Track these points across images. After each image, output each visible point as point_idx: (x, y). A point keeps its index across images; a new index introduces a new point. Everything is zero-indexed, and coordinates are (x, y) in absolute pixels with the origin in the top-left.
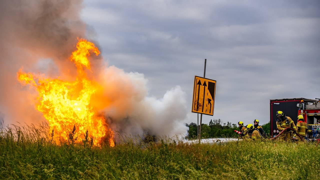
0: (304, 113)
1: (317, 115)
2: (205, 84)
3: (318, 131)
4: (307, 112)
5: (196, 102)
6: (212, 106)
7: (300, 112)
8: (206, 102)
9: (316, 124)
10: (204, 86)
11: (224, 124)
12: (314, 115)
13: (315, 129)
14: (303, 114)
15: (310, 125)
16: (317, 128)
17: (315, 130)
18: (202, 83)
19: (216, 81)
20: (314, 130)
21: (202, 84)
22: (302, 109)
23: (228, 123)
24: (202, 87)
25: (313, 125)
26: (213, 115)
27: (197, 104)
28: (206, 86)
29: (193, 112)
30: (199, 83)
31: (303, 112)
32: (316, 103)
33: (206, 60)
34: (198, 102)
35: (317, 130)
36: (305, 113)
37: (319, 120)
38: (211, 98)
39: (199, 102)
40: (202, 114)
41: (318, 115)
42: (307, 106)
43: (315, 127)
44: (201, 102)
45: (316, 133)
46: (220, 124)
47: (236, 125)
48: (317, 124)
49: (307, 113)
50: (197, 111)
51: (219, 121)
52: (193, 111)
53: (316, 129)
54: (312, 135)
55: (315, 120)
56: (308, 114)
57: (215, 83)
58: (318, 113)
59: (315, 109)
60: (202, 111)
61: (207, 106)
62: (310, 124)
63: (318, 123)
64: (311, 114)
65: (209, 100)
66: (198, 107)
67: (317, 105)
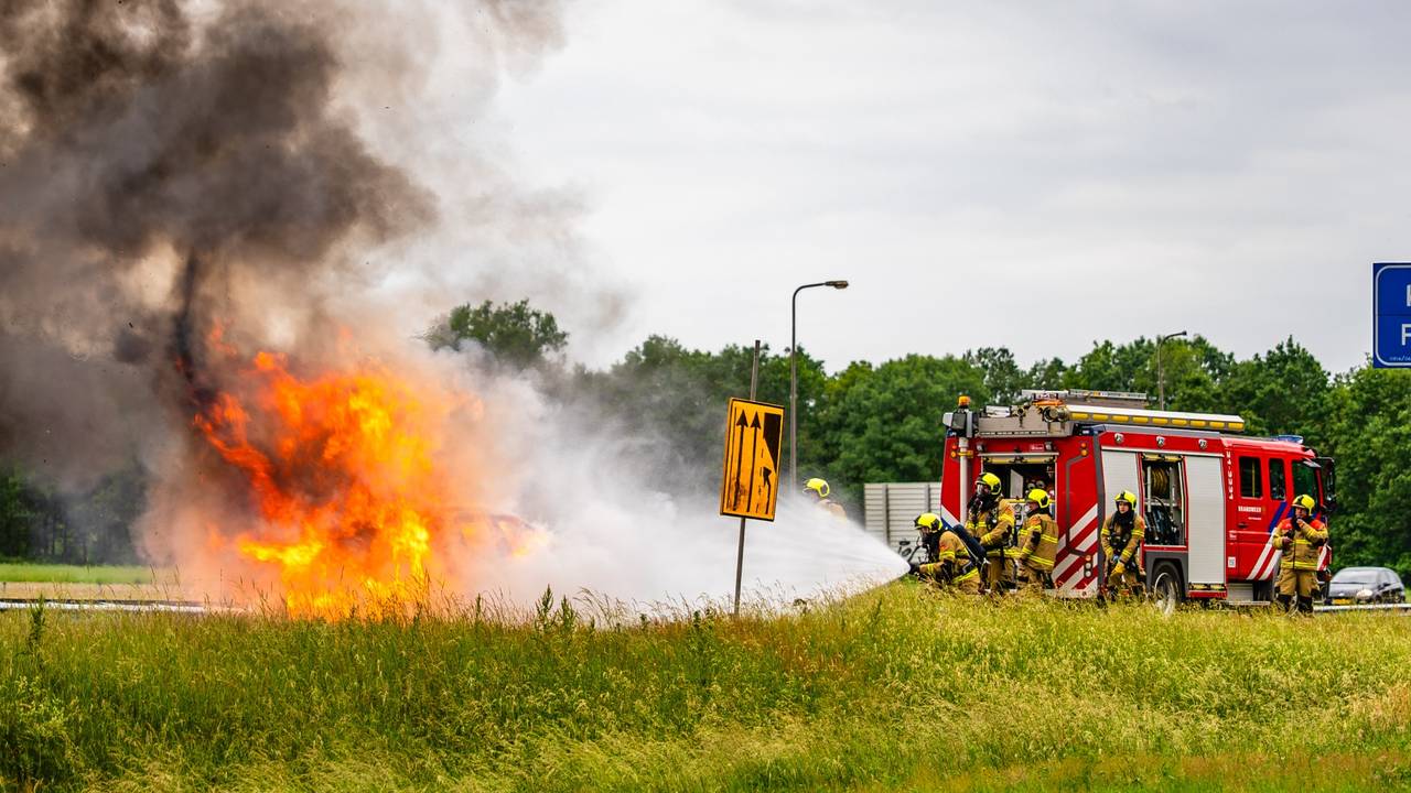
0: (970, 452)
1: (1025, 459)
2: (756, 424)
4: (983, 446)
5: (734, 481)
6: (772, 489)
7: (954, 447)
8: (759, 479)
10: (754, 428)
12: (1012, 460)
14: (967, 456)
18: (750, 420)
21: (750, 423)
22: (962, 433)
24: (749, 431)
26: (772, 521)
27: (735, 488)
28: (760, 428)
29: (723, 513)
30: (743, 420)
31: (968, 449)
32: (1020, 411)
34: (738, 483)
36: (977, 452)
37: (1030, 482)
38: (770, 466)
39: (741, 481)
40: (744, 517)
41: (1030, 460)
42: (981, 420)
44: (744, 480)
48: (1024, 496)
49: (984, 452)
50: (734, 510)
52: (725, 511)
55: (1016, 479)
56: (988, 458)
57: (780, 416)
58: (1028, 450)
59: (1016, 435)
60: (748, 510)
61: (760, 491)
64: (1001, 458)
65: (767, 472)
66: (736, 497)
67: (1025, 420)
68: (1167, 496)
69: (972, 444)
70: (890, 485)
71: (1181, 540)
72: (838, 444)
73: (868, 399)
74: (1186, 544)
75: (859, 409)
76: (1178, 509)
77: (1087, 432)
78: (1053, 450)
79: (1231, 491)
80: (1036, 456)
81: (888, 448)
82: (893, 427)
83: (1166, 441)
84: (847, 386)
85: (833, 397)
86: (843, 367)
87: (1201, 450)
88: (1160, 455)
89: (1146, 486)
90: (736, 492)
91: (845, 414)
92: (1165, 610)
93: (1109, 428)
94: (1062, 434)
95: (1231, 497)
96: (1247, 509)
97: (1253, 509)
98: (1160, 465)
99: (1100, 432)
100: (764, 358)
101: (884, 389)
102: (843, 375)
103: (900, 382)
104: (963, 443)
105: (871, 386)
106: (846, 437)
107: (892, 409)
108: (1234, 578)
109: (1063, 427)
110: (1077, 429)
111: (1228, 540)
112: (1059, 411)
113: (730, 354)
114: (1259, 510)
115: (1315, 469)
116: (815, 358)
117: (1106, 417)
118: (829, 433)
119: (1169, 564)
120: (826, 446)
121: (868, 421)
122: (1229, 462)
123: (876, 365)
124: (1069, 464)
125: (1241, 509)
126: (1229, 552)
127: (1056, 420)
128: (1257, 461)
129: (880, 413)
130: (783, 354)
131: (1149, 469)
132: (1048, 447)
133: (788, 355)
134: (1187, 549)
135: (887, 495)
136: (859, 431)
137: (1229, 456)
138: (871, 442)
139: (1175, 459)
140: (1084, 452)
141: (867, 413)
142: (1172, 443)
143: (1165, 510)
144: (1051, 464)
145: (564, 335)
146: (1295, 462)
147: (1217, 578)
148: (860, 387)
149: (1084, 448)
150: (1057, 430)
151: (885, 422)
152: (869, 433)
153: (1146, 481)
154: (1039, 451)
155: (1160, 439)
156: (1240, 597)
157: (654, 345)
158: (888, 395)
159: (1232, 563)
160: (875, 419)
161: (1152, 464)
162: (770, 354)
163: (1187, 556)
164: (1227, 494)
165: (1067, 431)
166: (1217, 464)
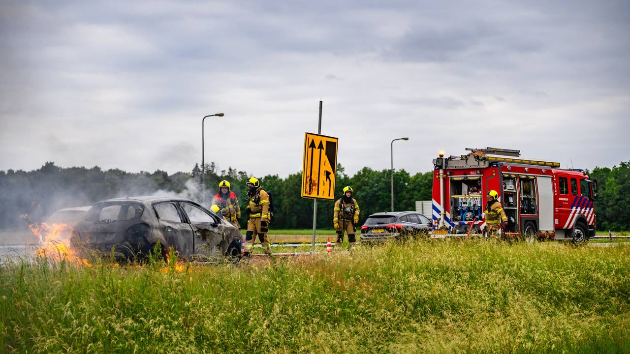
0: (445, 176)
1: (468, 178)
2: (321, 147)
3: (469, 208)
4: (450, 173)
6: (332, 183)
7: (438, 173)
8: (323, 177)
9: (465, 195)
10: (319, 149)
11: (223, 171)
12: (463, 178)
13: (464, 203)
14: (443, 177)
15: (456, 196)
16: (468, 201)
17: (465, 205)
18: (317, 145)
19: (338, 139)
20: (463, 205)
21: (317, 147)
22: (441, 167)
23: (230, 169)
24: (316, 151)
25: (460, 197)
27: (309, 182)
28: (323, 149)
30: (313, 145)
31: (444, 174)
32: (466, 157)
33: (321, 102)
35: (467, 205)
36: (448, 175)
37: (471, 188)
38: (330, 170)
39: (312, 178)
40: (316, 199)
41: (470, 178)
42: (449, 162)
43: (463, 200)
44: (315, 178)
45: (466, 211)
46: (215, 171)
47: (245, 173)
48: (468, 194)
49: (450, 175)
51: (212, 167)
52: (304, 195)
53: (466, 203)
54: (459, 215)
55: (465, 188)
56: (452, 178)
57: (336, 143)
58: (469, 174)
59: (464, 168)
60: (318, 194)
61: (324, 183)
62: (455, 194)
63: (470, 192)
64: (458, 178)
65: (328, 174)
66: (310, 187)
67: (468, 161)
68: (529, 193)
69: (445, 172)
70: (424, 202)
71: (536, 212)
72: (413, 195)
73: (421, 182)
74: (538, 214)
75: (419, 185)
76: (534, 199)
77: (495, 165)
78: (480, 174)
79: (556, 191)
80: (473, 176)
81: (427, 195)
82: (428, 190)
83: (529, 170)
84: (416, 179)
85: (412, 182)
86: (415, 174)
87: (543, 174)
88: (526, 176)
89: (521, 189)
90: (310, 184)
91: (415, 186)
92: (531, 241)
93: (505, 164)
94: (484, 167)
95: (556, 194)
96: (562, 199)
97: (565, 199)
98: (527, 180)
99: (501, 165)
100: (394, 172)
101: (425, 180)
102: (415, 176)
103: (430, 178)
104: (441, 172)
105: (422, 179)
106: (416, 193)
107: (428, 185)
108: (558, 228)
109: (485, 164)
110: (491, 164)
111: (555, 212)
112: (483, 156)
113: (384, 171)
114: (567, 199)
115: (589, 182)
116: (407, 172)
117: (503, 159)
118: (411, 192)
119: (531, 222)
120: (411, 195)
121: (421, 188)
122: (555, 179)
123: (423, 174)
124: (488, 179)
125: (560, 199)
126: (555, 217)
127: (481, 161)
128: (566, 179)
129: (424, 186)
130: (399, 171)
131: (522, 181)
132: (478, 172)
133: (400, 171)
134: (538, 216)
135: (422, 204)
136: (419, 191)
137: (555, 177)
138: (422, 193)
139: (533, 177)
140: (494, 174)
141: (421, 186)
142: (531, 171)
143: (529, 200)
144: (480, 179)
145: (343, 168)
146: (581, 180)
147: (551, 228)
148: (419, 179)
149: (494, 173)
150: (482, 165)
151: (426, 189)
152: (422, 192)
153: (521, 187)
154: (474, 174)
155: (526, 169)
156: (559, 236)
157: (365, 170)
158: (426, 181)
159: (557, 222)
160: (423, 188)
161: (523, 179)
162: (395, 171)
163: (538, 219)
164: (554, 193)
165: (487, 165)
166: (550, 180)
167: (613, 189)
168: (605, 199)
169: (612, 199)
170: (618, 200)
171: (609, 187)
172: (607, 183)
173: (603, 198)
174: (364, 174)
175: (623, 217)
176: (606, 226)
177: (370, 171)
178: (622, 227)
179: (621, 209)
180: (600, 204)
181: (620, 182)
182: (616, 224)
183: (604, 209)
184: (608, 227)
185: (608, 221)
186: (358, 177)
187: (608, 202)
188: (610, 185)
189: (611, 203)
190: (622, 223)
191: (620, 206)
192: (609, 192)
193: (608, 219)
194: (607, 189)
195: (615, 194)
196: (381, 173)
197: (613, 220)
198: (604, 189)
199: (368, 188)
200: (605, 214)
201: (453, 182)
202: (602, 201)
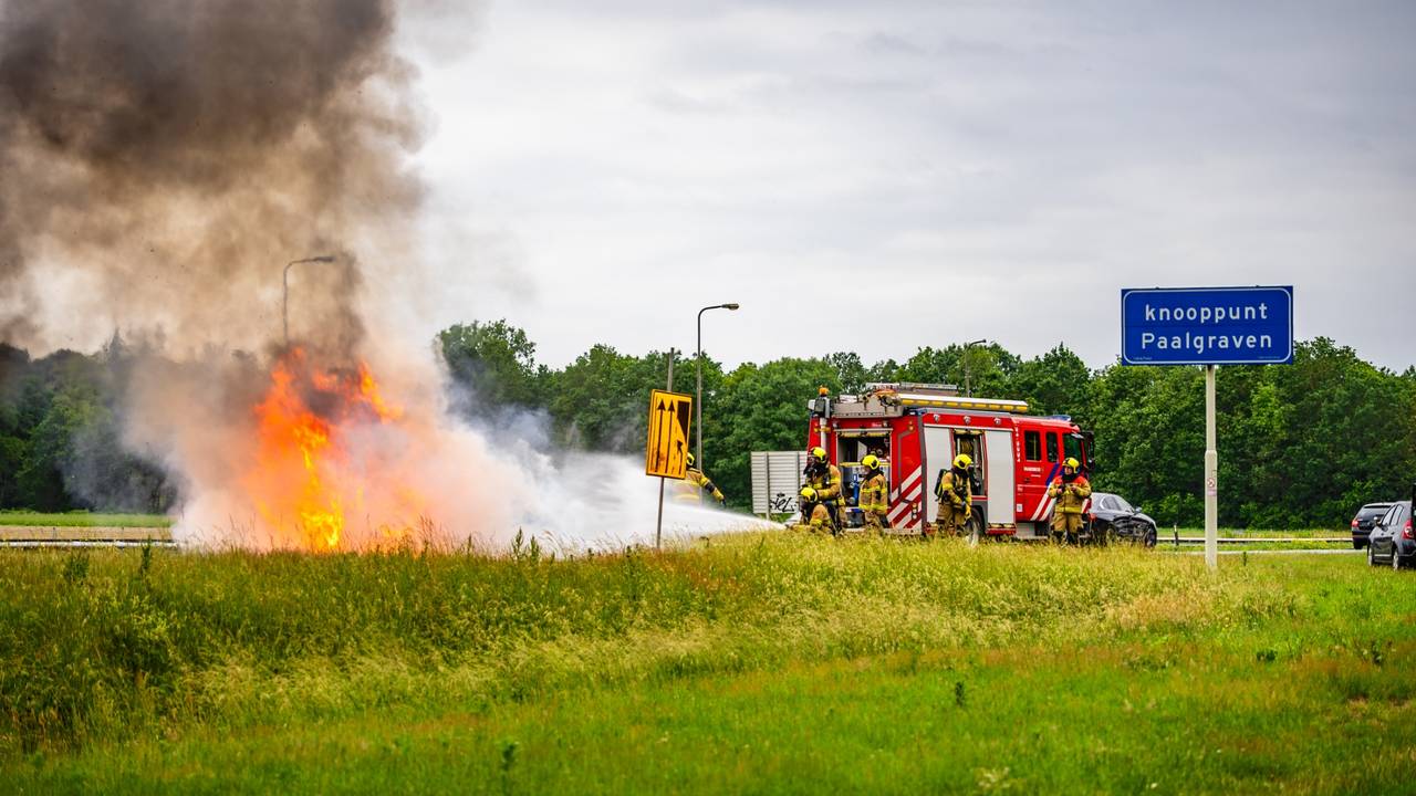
0: (828, 429)
1: (869, 434)
2: (672, 408)
4: (837, 424)
5: (656, 451)
7: (816, 425)
8: (674, 449)
10: (670, 412)
12: (859, 434)
14: (826, 431)
15: (847, 464)
18: (667, 407)
22: (822, 415)
24: (666, 414)
27: (656, 456)
28: (675, 412)
29: (648, 474)
30: (662, 407)
31: (827, 426)
32: (865, 398)
34: (658, 452)
36: (833, 429)
37: (872, 450)
38: (682, 439)
39: (660, 450)
40: (663, 477)
41: (871, 434)
42: (836, 405)
44: (663, 450)
49: (838, 428)
50: (656, 472)
52: (649, 472)
55: (862, 448)
56: (841, 433)
58: (870, 427)
59: (862, 416)
60: (666, 472)
61: (675, 457)
62: (846, 460)
64: (851, 433)
65: (679, 444)
66: (657, 462)
67: (868, 405)
69: (829, 423)
70: (770, 453)
71: (982, 492)
73: (754, 390)
74: (986, 495)
75: (747, 397)
76: (980, 469)
77: (913, 413)
78: (888, 427)
79: (1019, 455)
80: (876, 431)
81: (769, 426)
82: (772, 411)
83: (971, 420)
84: (738, 381)
85: (728, 389)
86: (735, 367)
87: (996, 426)
88: (966, 430)
90: (657, 459)
91: (737, 401)
92: (971, 542)
93: (930, 410)
94: (896, 415)
95: (1019, 460)
96: (1030, 469)
97: (1034, 469)
98: (967, 437)
99: (923, 413)
100: (677, 361)
101: (764, 383)
102: (735, 373)
103: (777, 378)
104: (823, 422)
105: (756, 380)
106: (738, 418)
107: (772, 398)
108: (1021, 519)
109: (896, 410)
110: (906, 411)
111: (1016, 491)
112: (893, 398)
113: (652, 358)
114: (1039, 470)
115: (1079, 439)
116: (715, 360)
117: (927, 402)
118: (725, 415)
120: (723, 425)
121: (754, 406)
122: (1017, 435)
123: (760, 365)
124: (901, 436)
125: (1026, 469)
126: (1017, 500)
127: (891, 405)
128: (1037, 434)
129: (762, 401)
130: (691, 358)
131: (958, 439)
132: (885, 424)
133: (695, 358)
134: (987, 498)
135: (768, 460)
136: (747, 414)
137: (1017, 430)
138: (756, 422)
139: (978, 433)
140: (912, 428)
141: (753, 401)
142: (976, 421)
144: (887, 437)
145: (532, 345)
146: (1065, 434)
147: (1009, 520)
148: (748, 382)
149: (912, 425)
150: (892, 412)
151: (766, 407)
152: (754, 416)
153: (956, 446)
154: (879, 427)
155: (967, 419)
156: (1025, 533)
157: (598, 351)
158: (768, 387)
159: (1020, 508)
160: (759, 405)
161: (961, 436)
162: (682, 358)
163: (986, 503)
164: (1016, 458)
165: (899, 413)
166: (1008, 436)
167: (1271, 416)
168: (1250, 441)
169: (1269, 441)
170: (1283, 444)
171: (1262, 409)
172: (1256, 398)
173: (1244, 437)
174: (596, 365)
175: (1297, 491)
176: (1252, 515)
177: (612, 355)
178: (1293, 519)
179: (1291, 469)
180: (1237, 454)
181: (1291, 396)
182: (1277, 509)
183: (1246, 468)
184: (1257, 517)
185: (1257, 501)
186: (576, 373)
187: (1256, 449)
188: (1264, 402)
189: (1264, 453)
190: (1293, 508)
191: (1288, 460)
192: (1262, 422)
193: (1256, 497)
194: (1254, 414)
195: (1277, 427)
196: (643, 362)
197: (1271, 499)
198: (1248, 414)
199: (606, 402)
200: (1248, 481)
201: (843, 440)
202: (1241, 445)
